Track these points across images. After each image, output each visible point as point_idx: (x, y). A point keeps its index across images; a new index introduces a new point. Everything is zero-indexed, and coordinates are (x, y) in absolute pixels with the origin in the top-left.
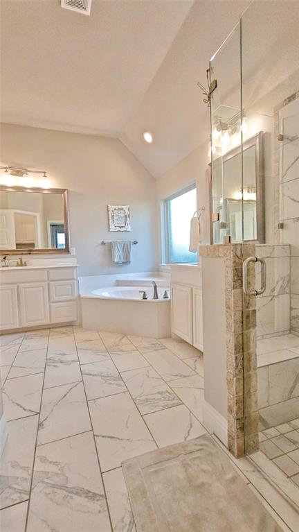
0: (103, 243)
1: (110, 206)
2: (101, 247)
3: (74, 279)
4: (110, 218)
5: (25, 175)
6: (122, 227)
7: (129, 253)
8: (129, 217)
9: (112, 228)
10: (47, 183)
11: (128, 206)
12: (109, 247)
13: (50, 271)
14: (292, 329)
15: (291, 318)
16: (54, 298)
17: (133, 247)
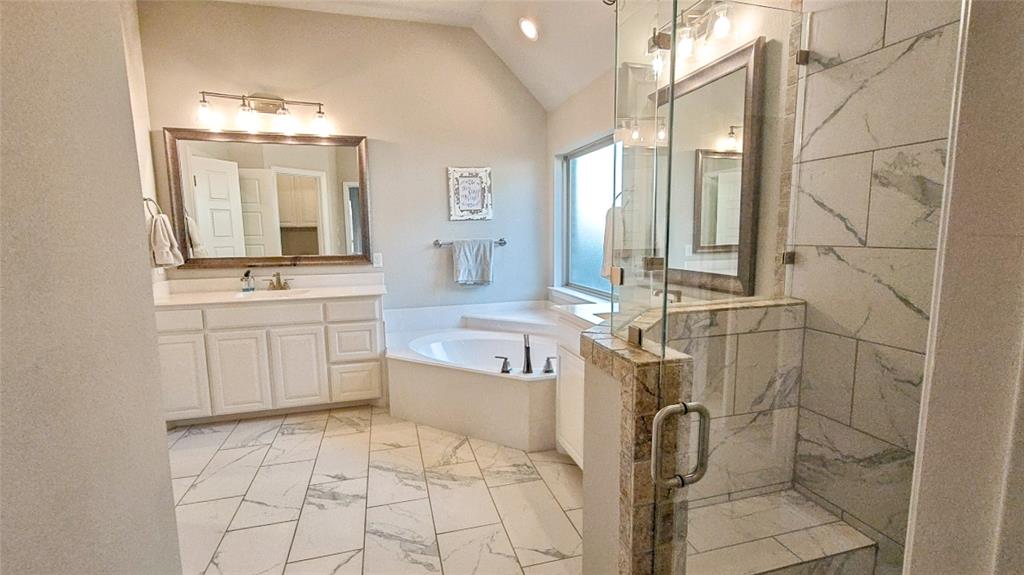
0: (437, 244)
1: (451, 170)
2: (433, 251)
3: (374, 319)
4: (452, 194)
5: (280, 110)
6: (476, 211)
7: (488, 265)
8: (490, 192)
9: (456, 214)
10: (327, 126)
11: (489, 169)
12: (448, 253)
13: (329, 304)
14: (796, 481)
15: (797, 458)
16: (336, 355)
17: (497, 251)
